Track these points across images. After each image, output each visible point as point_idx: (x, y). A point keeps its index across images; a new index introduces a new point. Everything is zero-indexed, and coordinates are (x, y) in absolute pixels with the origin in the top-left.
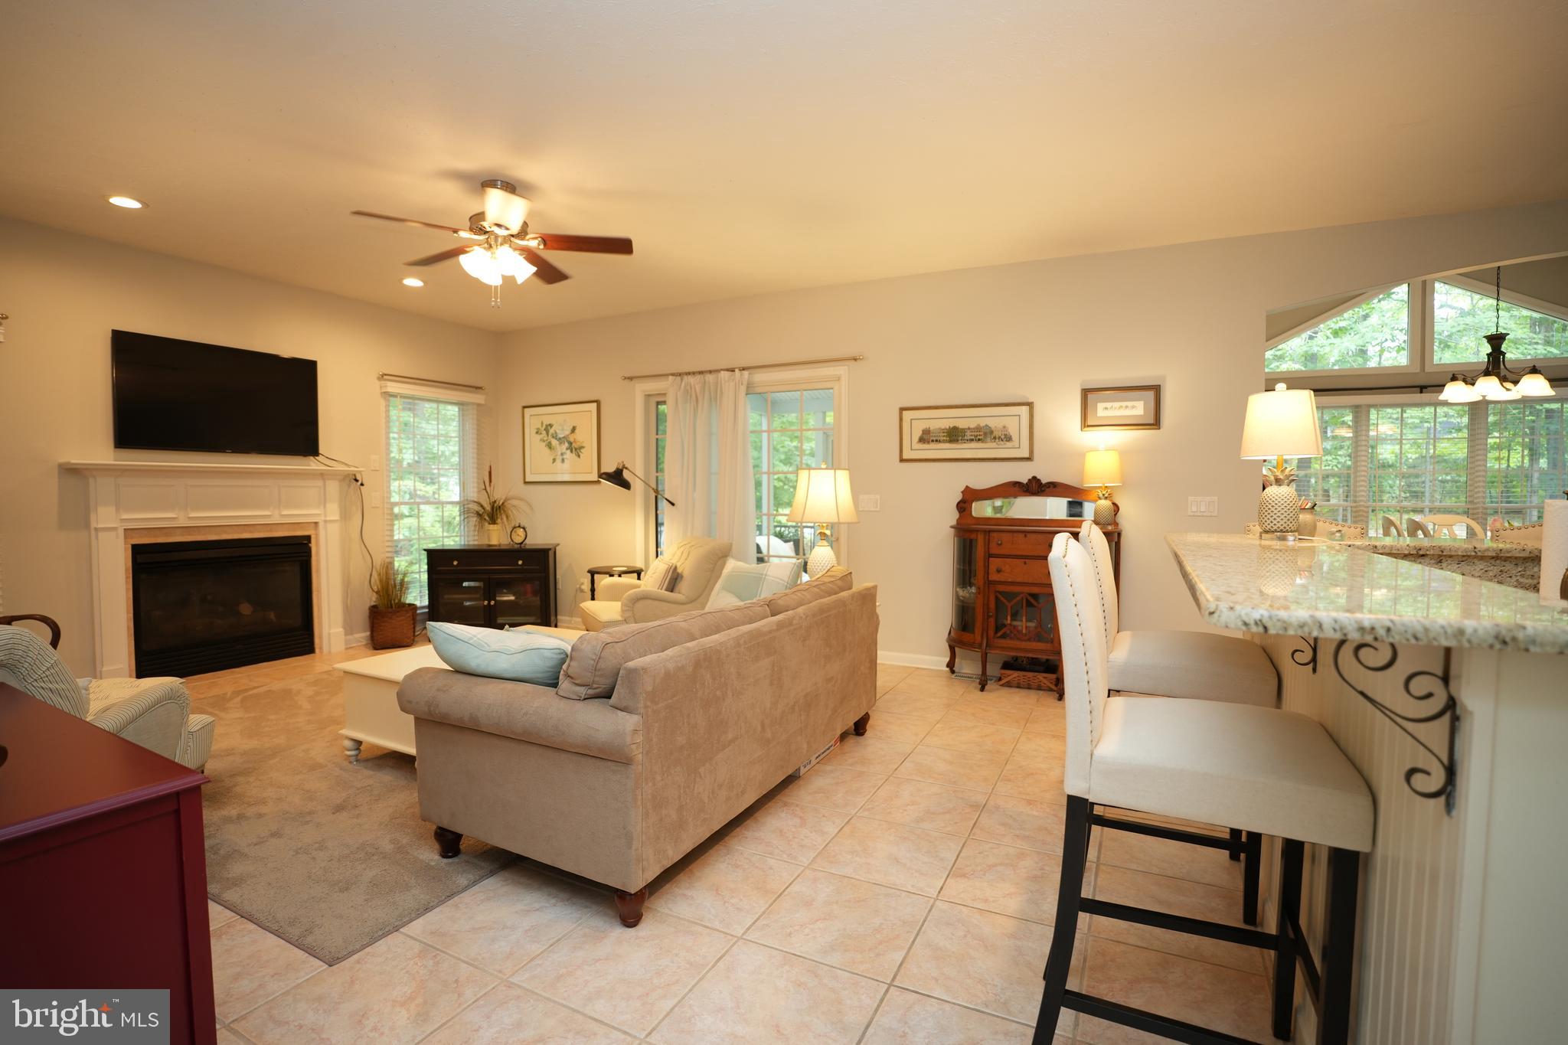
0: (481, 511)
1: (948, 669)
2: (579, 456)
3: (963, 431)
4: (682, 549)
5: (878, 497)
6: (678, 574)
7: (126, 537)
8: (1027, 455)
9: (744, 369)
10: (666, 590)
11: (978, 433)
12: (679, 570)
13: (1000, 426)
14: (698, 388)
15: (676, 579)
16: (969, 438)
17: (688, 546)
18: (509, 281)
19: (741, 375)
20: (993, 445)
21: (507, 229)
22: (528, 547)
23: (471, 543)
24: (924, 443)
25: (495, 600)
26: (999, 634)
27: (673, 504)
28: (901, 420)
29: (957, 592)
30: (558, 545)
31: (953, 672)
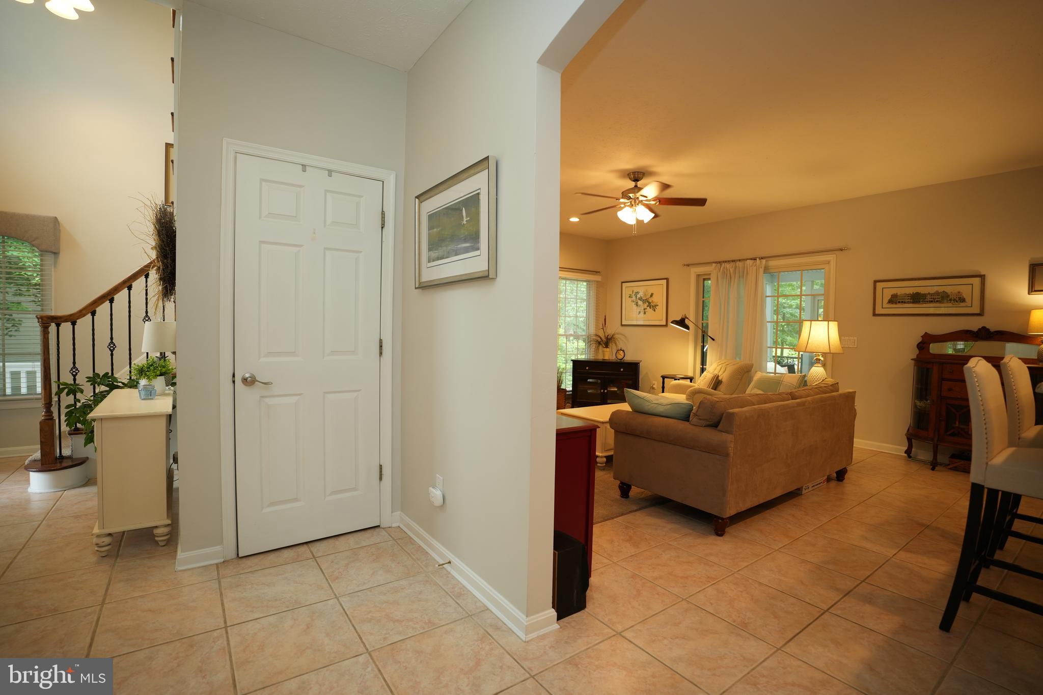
0: (599, 340)
1: (906, 455)
2: (655, 311)
3: (925, 295)
4: (720, 366)
5: (856, 338)
6: (719, 380)
8: (978, 312)
9: (762, 258)
10: (712, 389)
11: (937, 297)
12: (720, 378)
13: (956, 291)
14: (732, 270)
15: (718, 383)
16: (929, 300)
17: (724, 364)
18: (640, 222)
19: (761, 262)
20: (950, 305)
21: (646, 197)
22: (625, 361)
23: (591, 358)
24: (893, 304)
25: (607, 390)
26: (948, 433)
27: (713, 340)
28: (875, 288)
29: (915, 403)
30: (641, 361)
31: (909, 457)
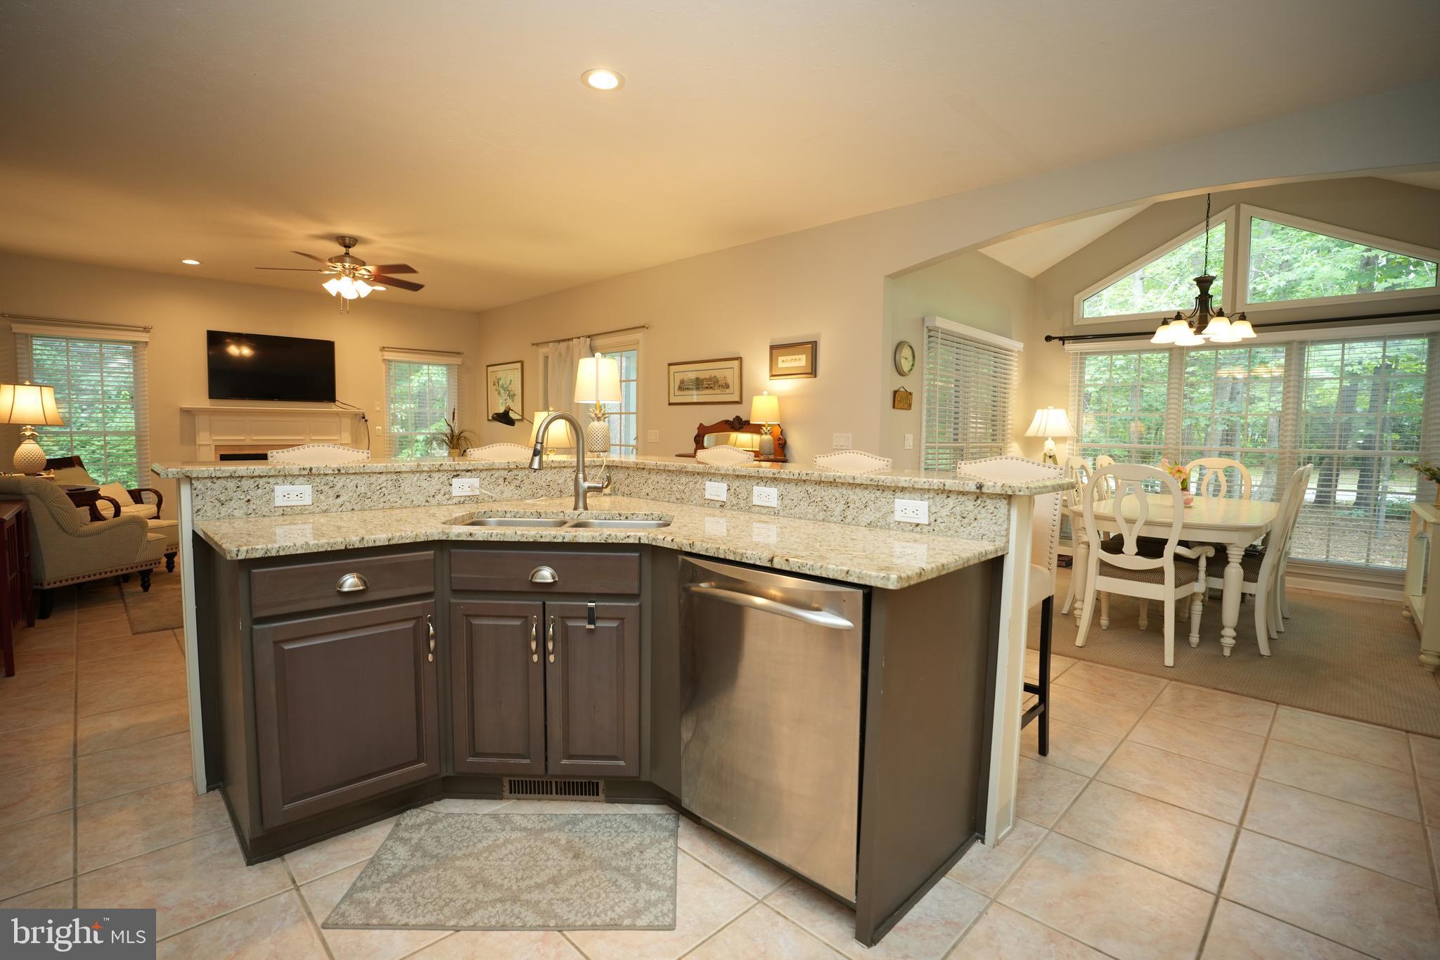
2: (513, 401)
3: (702, 381)
7: (216, 450)
8: (737, 399)
9: (588, 337)
11: (710, 382)
13: (723, 376)
16: (706, 386)
19: (584, 341)
20: (718, 391)
24: (683, 390)
28: (668, 373)
